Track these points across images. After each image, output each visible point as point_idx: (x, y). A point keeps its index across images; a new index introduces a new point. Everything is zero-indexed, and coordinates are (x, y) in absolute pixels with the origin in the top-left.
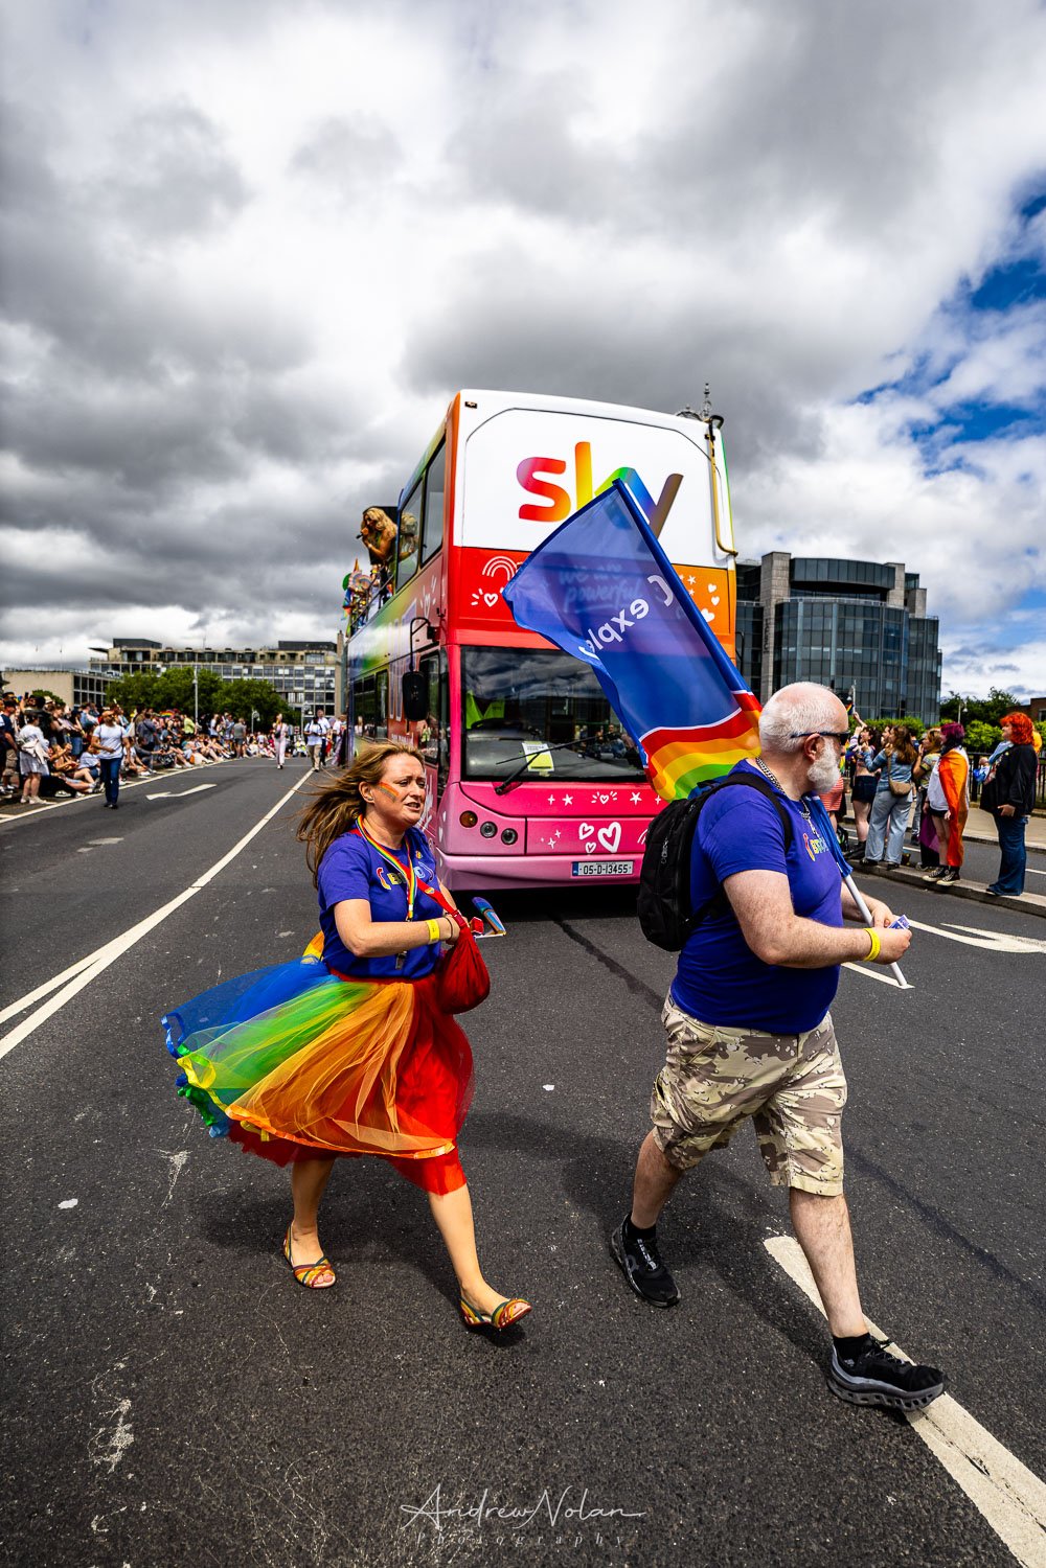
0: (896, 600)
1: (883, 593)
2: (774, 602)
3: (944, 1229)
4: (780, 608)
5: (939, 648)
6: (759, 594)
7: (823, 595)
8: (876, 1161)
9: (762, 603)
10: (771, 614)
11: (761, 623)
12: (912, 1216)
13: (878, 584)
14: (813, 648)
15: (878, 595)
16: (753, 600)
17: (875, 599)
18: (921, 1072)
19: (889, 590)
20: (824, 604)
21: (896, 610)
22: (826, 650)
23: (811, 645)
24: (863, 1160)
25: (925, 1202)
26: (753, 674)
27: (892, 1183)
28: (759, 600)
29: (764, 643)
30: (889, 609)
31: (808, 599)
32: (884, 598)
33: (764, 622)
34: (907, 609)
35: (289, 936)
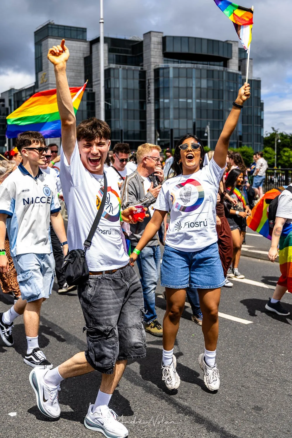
0: (233, 67)
1: (225, 61)
2: (153, 67)
4: (157, 71)
5: (262, 99)
6: (142, 61)
7: (185, 63)
9: (145, 68)
10: (151, 75)
11: (145, 82)
13: (221, 55)
14: (180, 100)
15: (222, 63)
16: (138, 65)
17: (220, 66)
19: (228, 59)
20: (187, 69)
21: (233, 73)
22: (189, 101)
23: (179, 97)
26: (140, 119)
28: (142, 66)
29: (147, 96)
30: (229, 73)
31: (176, 65)
32: (226, 65)
33: (147, 82)
34: (240, 73)
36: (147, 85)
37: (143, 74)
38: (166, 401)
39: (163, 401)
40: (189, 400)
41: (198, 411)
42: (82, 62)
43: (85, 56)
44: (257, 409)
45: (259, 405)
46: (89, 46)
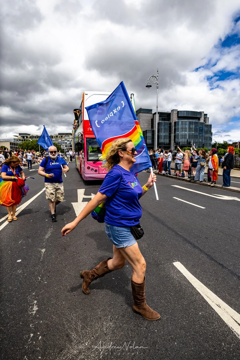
0: (202, 120)
2: (174, 121)
3: (212, 259)
4: (175, 123)
5: (212, 131)
6: (170, 119)
7: (185, 120)
8: (197, 245)
9: (171, 122)
10: (173, 124)
12: (205, 257)
13: (198, 117)
14: (183, 132)
15: (198, 119)
16: (169, 121)
18: (207, 226)
19: (200, 118)
20: (185, 122)
21: (202, 123)
22: (186, 132)
24: (194, 245)
25: (208, 254)
26: (169, 139)
27: (201, 250)
29: (171, 131)
30: (200, 122)
31: (182, 120)
32: (199, 120)
33: (172, 126)
34: (204, 122)
35: (65, 201)
36: (172, 127)
37: (170, 124)
39: (174, 232)
40: (182, 233)
41: (185, 237)
42: (151, 120)
43: (152, 118)
44: (206, 238)
46: (153, 115)
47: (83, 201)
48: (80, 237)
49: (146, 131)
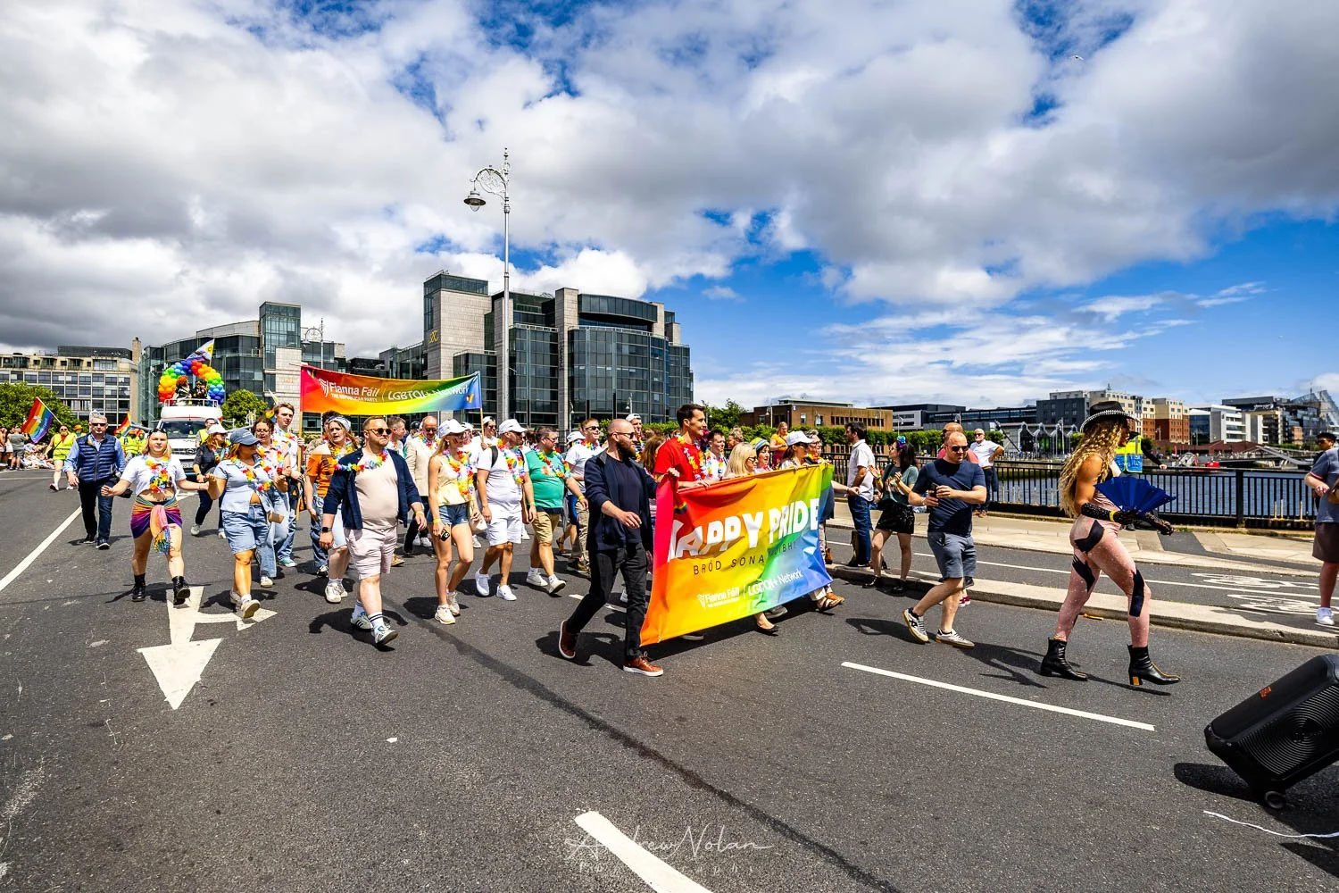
0: (659, 331)
1: (650, 327)
2: (566, 329)
3: (697, 782)
4: (571, 333)
5: (690, 368)
6: (554, 322)
7: (604, 325)
8: (653, 747)
9: (558, 329)
10: (564, 338)
11: (557, 345)
12: (677, 777)
13: (645, 318)
14: (598, 367)
15: (646, 327)
16: (549, 326)
17: (643, 330)
18: (683, 682)
19: (653, 323)
20: (605, 332)
21: (659, 339)
22: (608, 369)
23: (596, 365)
24: (644, 748)
25: (687, 768)
26: (551, 387)
27: (664, 761)
28: (554, 327)
29: (559, 362)
30: (654, 338)
31: (593, 327)
32: (650, 329)
33: (559, 345)
34: (666, 339)
35: (103, 644)
36: (560, 349)
37: (554, 337)
38: (578, 715)
39: (574, 716)
40: (604, 713)
41: (614, 725)
42: (482, 319)
43: (487, 313)
44: (681, 719)
45: (683, 715)
46: (491, 302)
47: (195, 638)
48: (190, 786)
49: (467, 355)
